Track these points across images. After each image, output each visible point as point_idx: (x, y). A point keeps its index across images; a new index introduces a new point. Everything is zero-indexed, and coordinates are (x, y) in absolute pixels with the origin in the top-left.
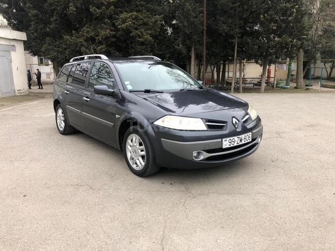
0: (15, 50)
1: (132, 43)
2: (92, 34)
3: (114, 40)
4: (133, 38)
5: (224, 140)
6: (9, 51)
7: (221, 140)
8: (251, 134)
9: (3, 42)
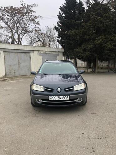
0: (59, 56)
1: (104, 50)
2: (85, 47)
3: (95, 49)
4: (104, 47)
5: (50, 96)
6: (56, 56)
7: (48, 96)
8: (68, 96)
9: (54, 53)
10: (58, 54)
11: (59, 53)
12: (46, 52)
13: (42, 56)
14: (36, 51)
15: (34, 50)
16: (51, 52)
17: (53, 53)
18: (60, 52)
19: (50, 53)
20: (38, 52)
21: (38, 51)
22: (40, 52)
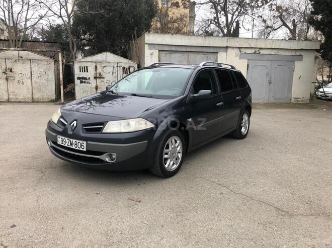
0: (301, 60)
5: (58, 137)
8: (85, 143)
9: (287, 53)
10: (300, 55)
11: (302, 53)
12: (262, 52)
13: (248, 60)
14: (233, 48)
15: (227, 47)
16: (275, 51)
17: (282, 53)
18: (306, 50)
19: (273, 52)
20: (237, 51)
21: (240, 48)
22: (243, 51)
